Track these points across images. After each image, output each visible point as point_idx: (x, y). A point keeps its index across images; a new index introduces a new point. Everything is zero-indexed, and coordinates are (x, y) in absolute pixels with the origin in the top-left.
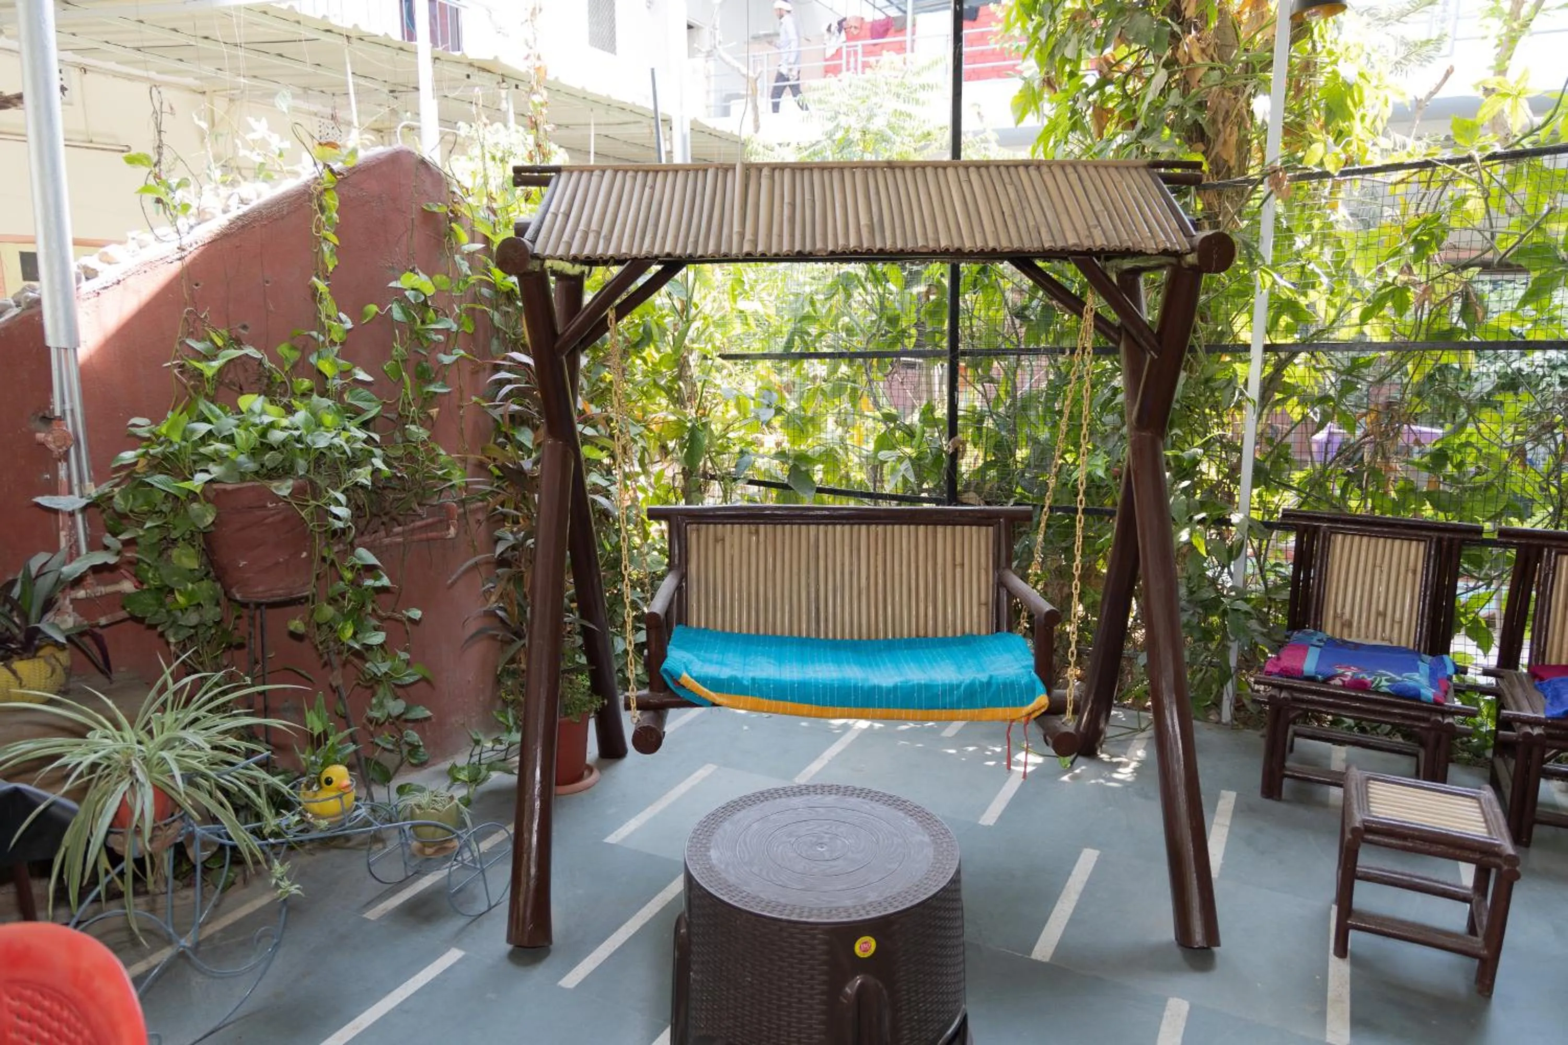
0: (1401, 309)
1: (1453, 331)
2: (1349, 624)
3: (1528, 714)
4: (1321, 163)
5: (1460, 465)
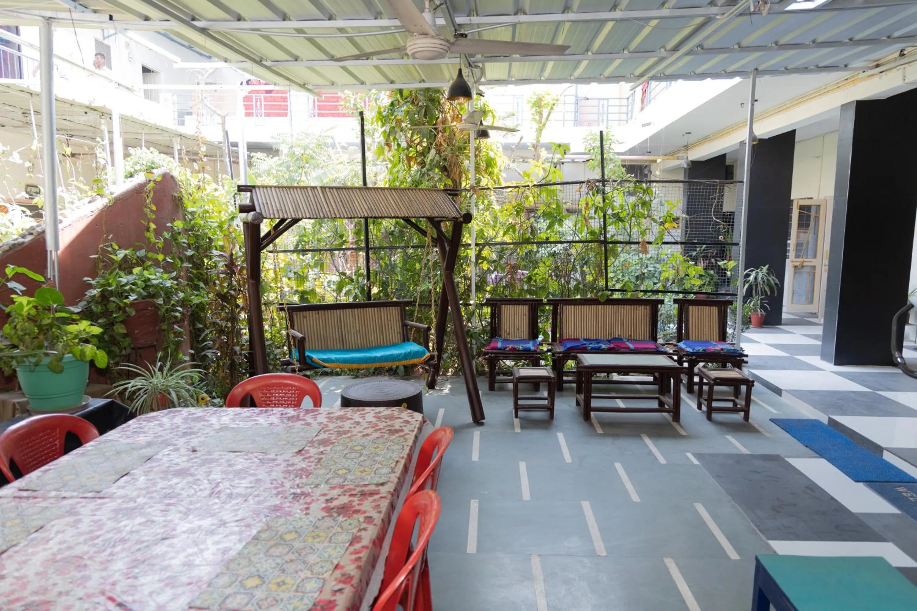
0: (514, 232)
1: (529, 238)
2: (509, 334)
3: (558, 351)
4: (487, 185)
5: (535, 281)
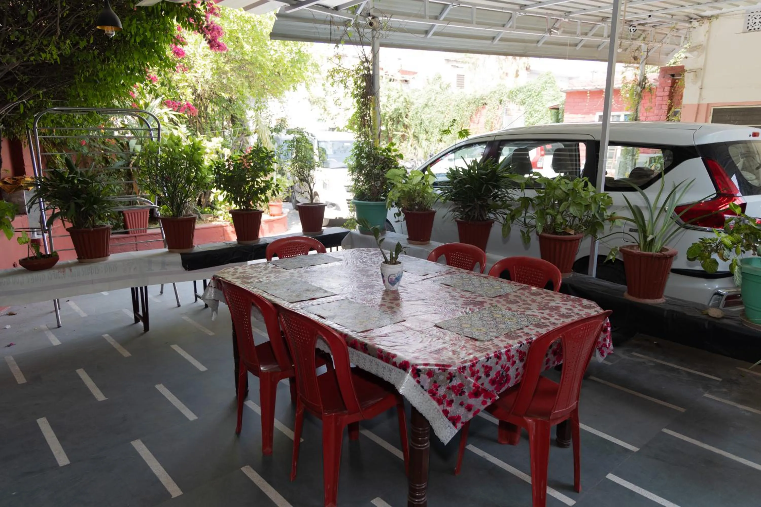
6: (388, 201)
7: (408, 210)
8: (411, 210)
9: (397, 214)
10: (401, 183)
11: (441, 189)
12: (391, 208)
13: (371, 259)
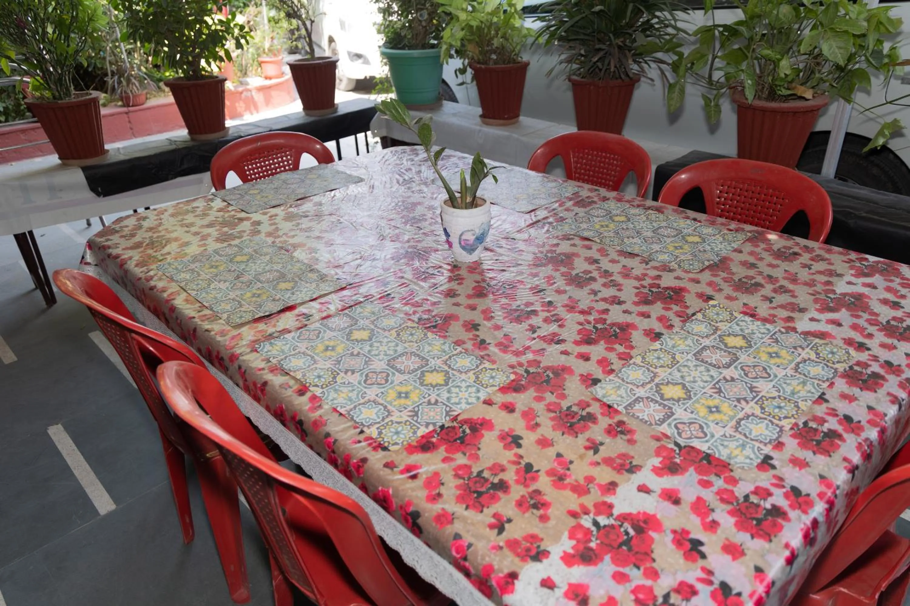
6: (444, 47)
7: (479, 63)
8: (485, 63)
9: (460, 70)
10: (465, 10)
11: (542, 19)
12: (450, 60)
13: (420, 172)
